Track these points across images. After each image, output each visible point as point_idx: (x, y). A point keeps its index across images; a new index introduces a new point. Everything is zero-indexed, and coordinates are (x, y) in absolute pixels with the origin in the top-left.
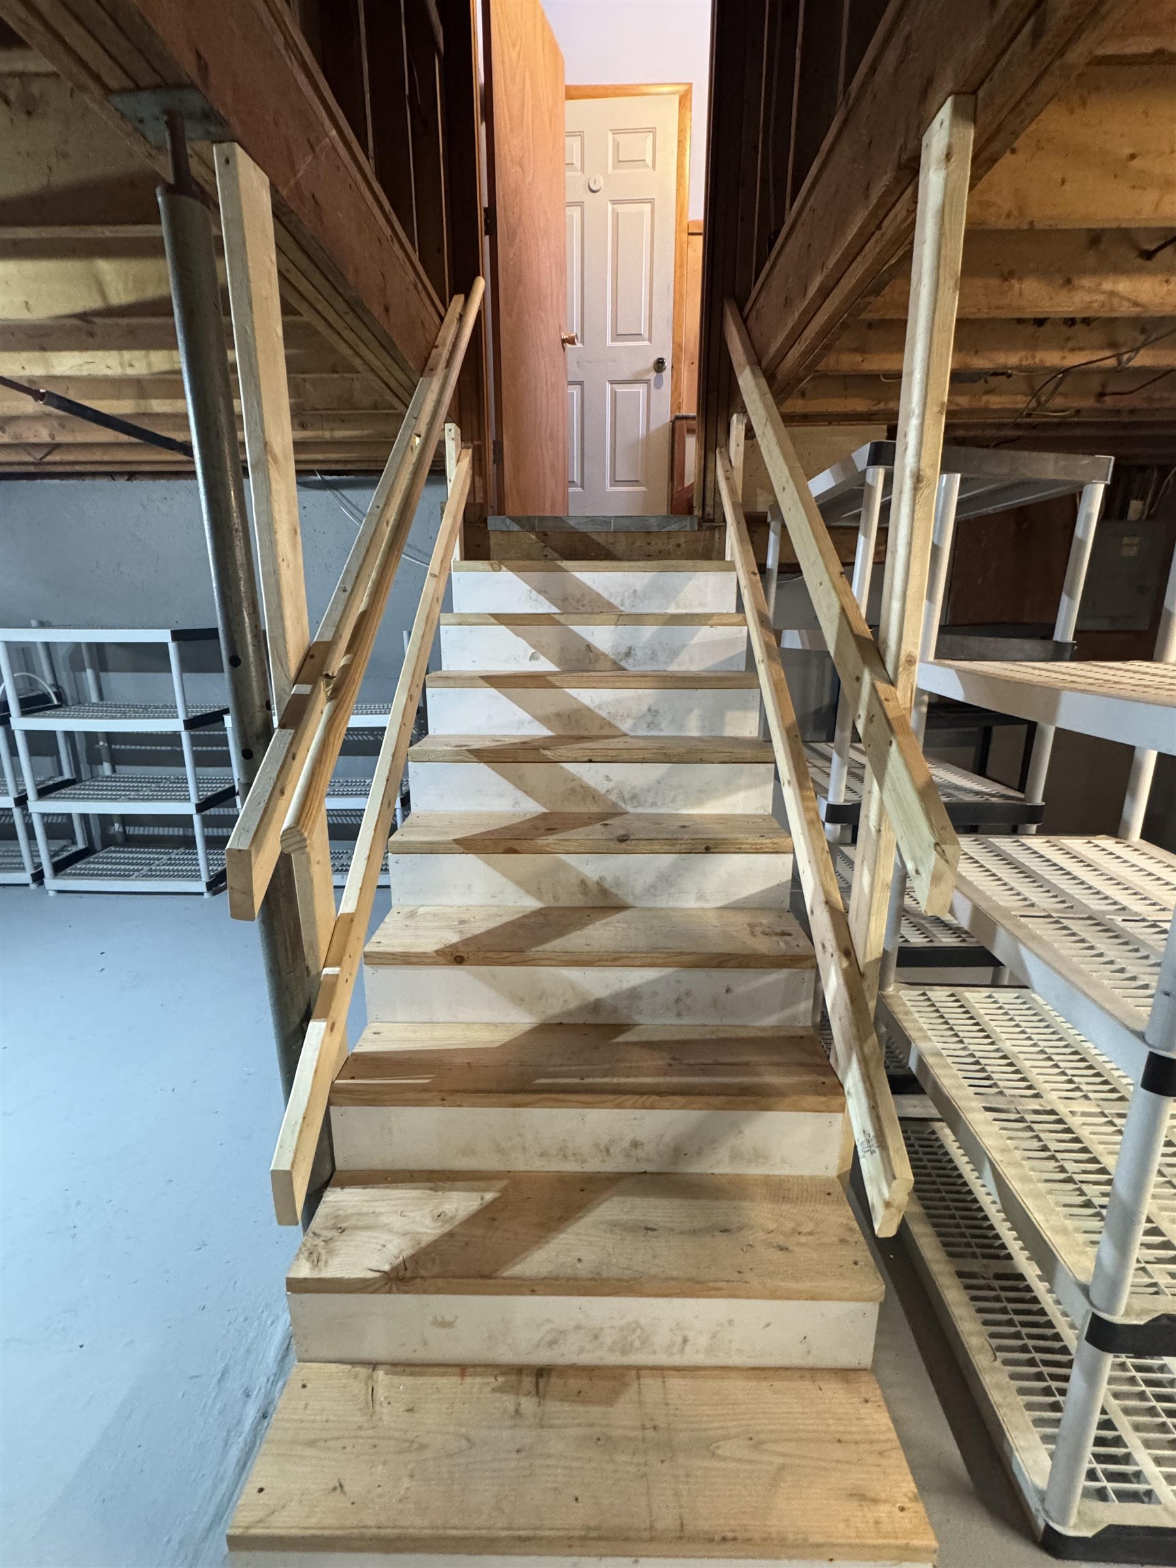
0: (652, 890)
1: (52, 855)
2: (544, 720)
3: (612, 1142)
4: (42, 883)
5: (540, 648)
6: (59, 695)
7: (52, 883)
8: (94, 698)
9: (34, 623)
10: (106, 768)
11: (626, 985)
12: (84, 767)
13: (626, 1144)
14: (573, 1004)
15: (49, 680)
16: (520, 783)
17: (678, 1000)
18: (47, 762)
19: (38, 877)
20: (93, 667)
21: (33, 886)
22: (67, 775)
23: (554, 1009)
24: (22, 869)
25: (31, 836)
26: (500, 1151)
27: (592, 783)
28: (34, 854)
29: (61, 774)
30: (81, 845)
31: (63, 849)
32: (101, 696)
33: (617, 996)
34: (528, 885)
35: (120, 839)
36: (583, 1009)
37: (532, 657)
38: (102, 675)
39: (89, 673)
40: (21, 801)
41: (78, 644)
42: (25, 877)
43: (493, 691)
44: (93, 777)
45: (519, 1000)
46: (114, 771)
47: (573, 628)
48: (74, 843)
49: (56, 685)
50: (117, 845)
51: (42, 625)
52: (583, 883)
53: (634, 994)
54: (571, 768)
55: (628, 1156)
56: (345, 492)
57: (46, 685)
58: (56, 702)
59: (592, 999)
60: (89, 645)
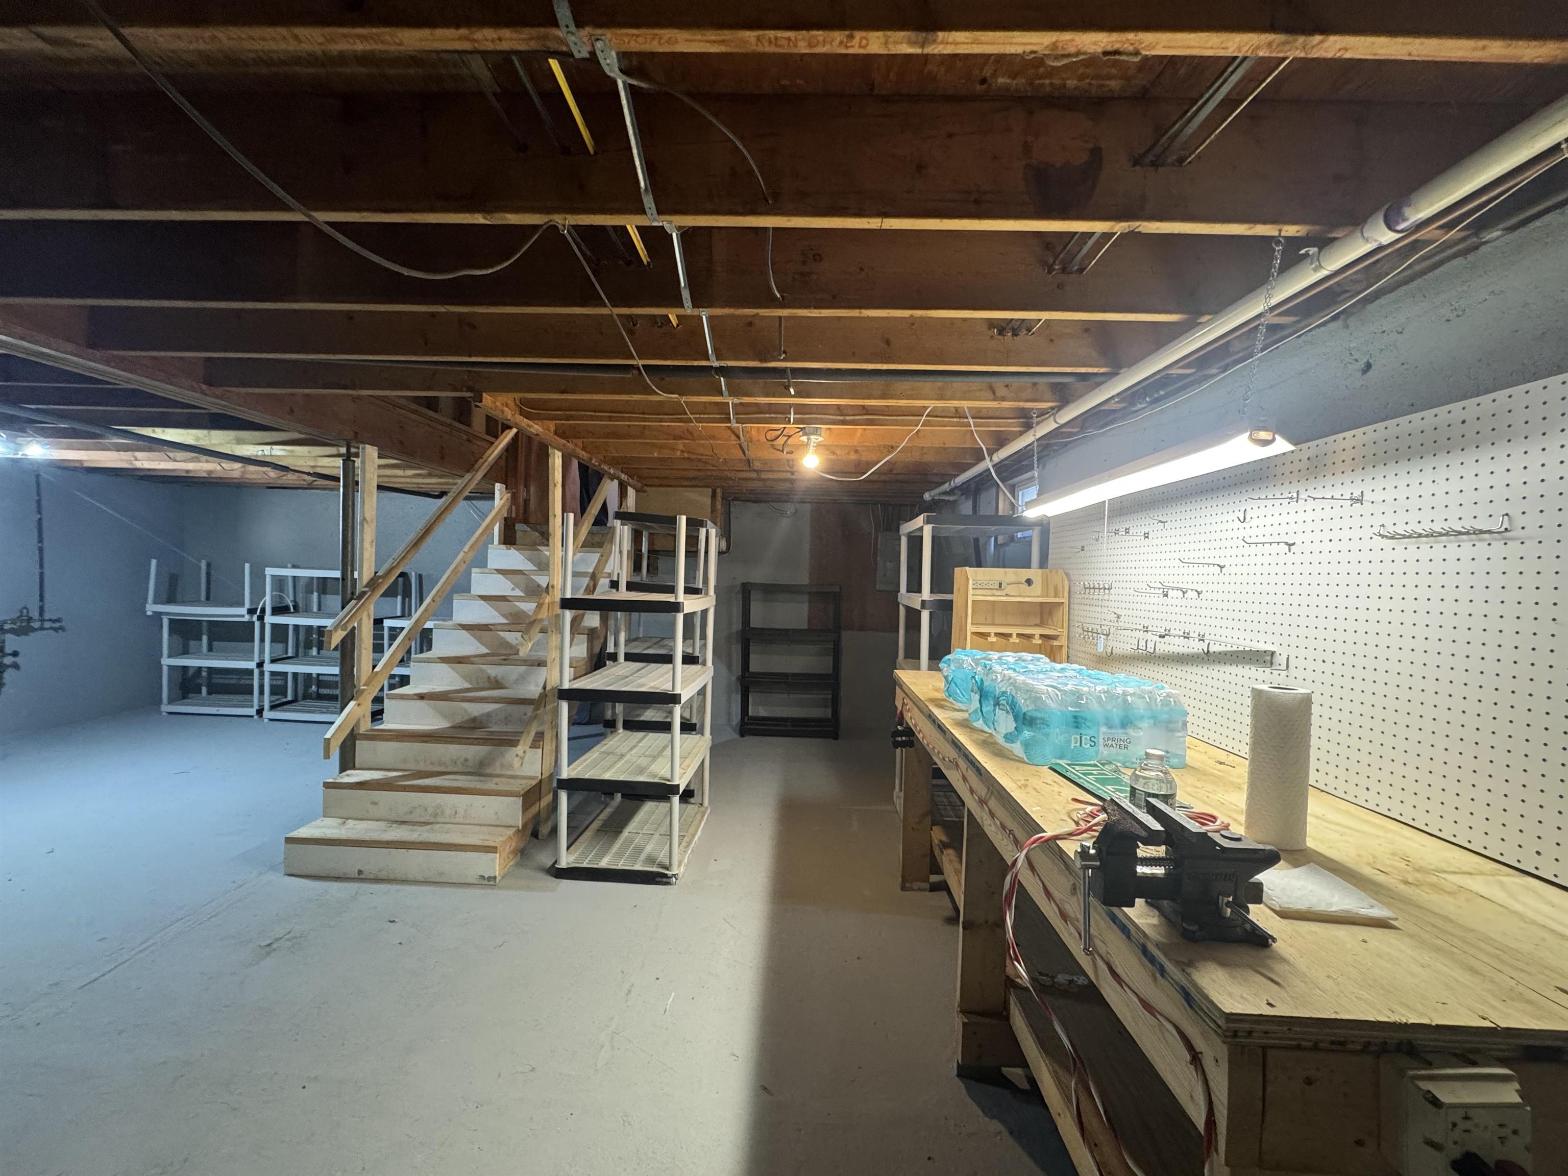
0: (516, 682)
1: (271, 702)
2: (504, 616)
3: (458, 759)
4: (261, 716)
5: (516, 585)
6: (295, 607)
7: (267, 714)
8: (315, 609)
9: (289, 565)
10: (314, 651)
11: (487, 711)
12: (301, 650)
13: (462, 760)
14: (466, 718)
15: (291, 598)
16: (479, 639)
17: (506, 718)
18: (280, 646)
19: (260, 712)
20: (318, 591)
21: (256, 717)
22: (290, 654)
23: (458, 720)
24: (252, 707)
25: (262, 692)
26: (416, 761)
27: (509, 640)
28: (261, 700)
29: (287, 653)
30: (289, 698)
31: (278, 700)
32: (319, 609)
33: (482, 715)
34: (466, 678)
35: (314, 696)
36: (468, 720)
37: (513, 589)
38: (322, 596)
39: (315, 595)
40: (260, 665)
41: (312, 578)
42: (252, 711)
43: (483, 602)
44: (306, 655)
45: (445, 716)
46: (319, 653)
47: (532, 577)
48: (286, 696)
49: (295, 601)
50: (311, 699)
51: (294, 567)
52: (489, 677)
53: (488, 715)
54: (501, 633)
55: (463, 765)
56: (474, 502)
57: (289, 602)
58: (292, 610)
59: (472, 716)
60: (318, 578)
